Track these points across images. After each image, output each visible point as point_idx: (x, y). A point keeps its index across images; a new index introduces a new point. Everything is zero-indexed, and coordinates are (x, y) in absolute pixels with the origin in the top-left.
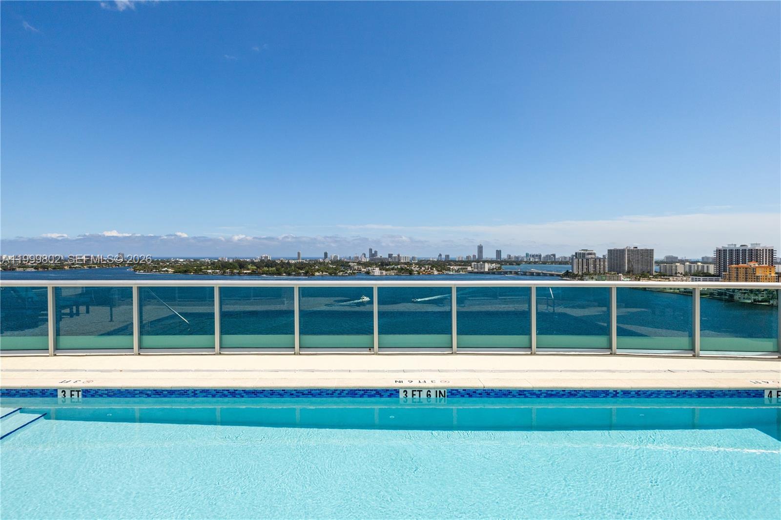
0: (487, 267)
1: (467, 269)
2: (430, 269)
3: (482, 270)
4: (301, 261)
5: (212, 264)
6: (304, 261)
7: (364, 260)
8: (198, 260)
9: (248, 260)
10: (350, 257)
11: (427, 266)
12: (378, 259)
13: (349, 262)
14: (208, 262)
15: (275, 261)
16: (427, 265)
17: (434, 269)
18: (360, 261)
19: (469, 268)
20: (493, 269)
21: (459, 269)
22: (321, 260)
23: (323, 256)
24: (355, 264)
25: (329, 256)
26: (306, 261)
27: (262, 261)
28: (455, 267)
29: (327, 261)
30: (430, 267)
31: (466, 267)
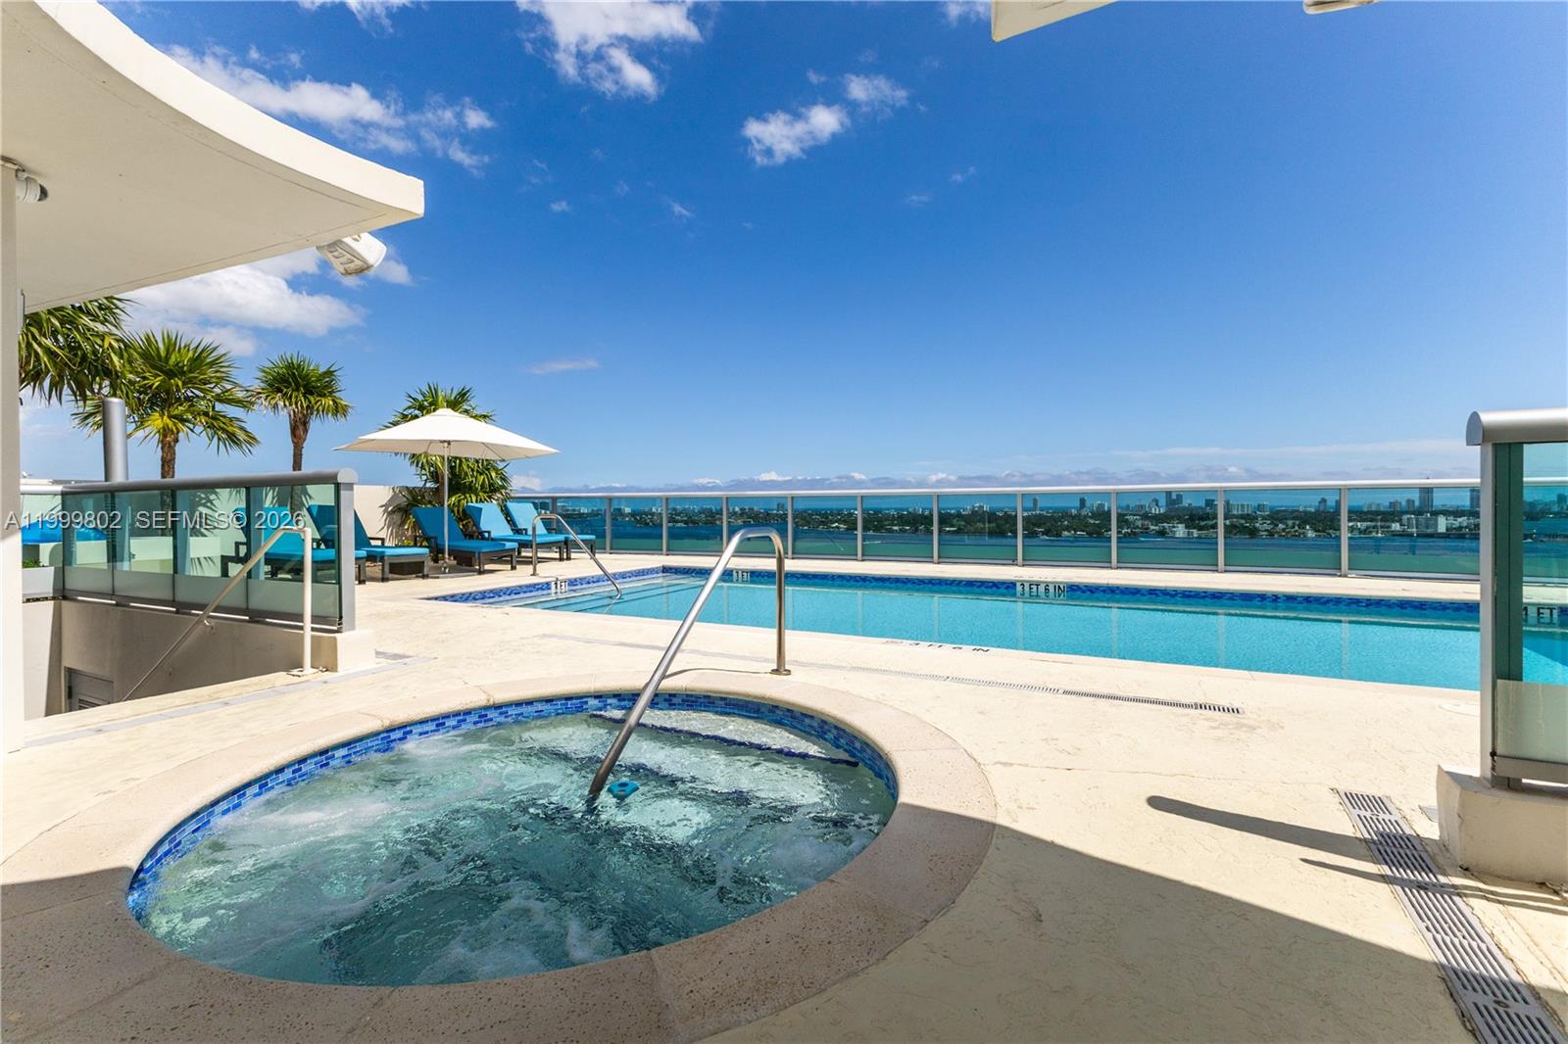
0: (1442, 525)
1: (1389, 527)
2: (1297, 528)
3: (1429, 531)
4: (1038, 512)
5: (899, 517)
6: (1045, 513)
7: (1155, 511)
8: (880, 513)
9: (953, 512)
10: (1128, 506)
11: (1290, 523)
12: (1184, 508)
13: (1126, 515)
14: (893, 515)
15: (994, 514)
16: (1293, 519)
17: (1308, 527)
18: (1147, 513)
19: (1396, 526)
20: (1460, 528)
21: (1368, 528)
22: (1074, 512)
23: (1078, 505)
24: (1138, 517)
25: (1088, 504)
26: (1047, 512)
27: (974, 513)
28: (1359, 524)
29: (1084, 512)
30: (1297, 522)
31: (1388, 524)
